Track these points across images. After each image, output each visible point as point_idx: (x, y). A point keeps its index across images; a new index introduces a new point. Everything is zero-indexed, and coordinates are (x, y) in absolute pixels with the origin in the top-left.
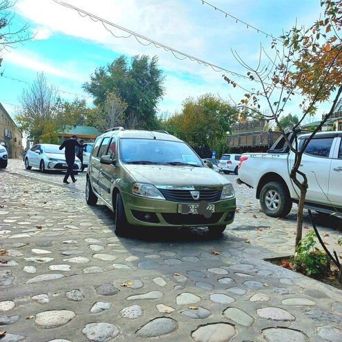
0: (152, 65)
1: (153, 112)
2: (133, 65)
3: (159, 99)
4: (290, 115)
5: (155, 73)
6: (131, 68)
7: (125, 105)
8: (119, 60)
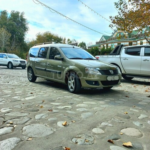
0: (21, 16)
1: (24, 39)
2: (11, 15)
3: (26, 33)
4: (83, 42)
5: (23, 20)
6: (10, 16)
7: (10, 35)
8: (3, 12)
